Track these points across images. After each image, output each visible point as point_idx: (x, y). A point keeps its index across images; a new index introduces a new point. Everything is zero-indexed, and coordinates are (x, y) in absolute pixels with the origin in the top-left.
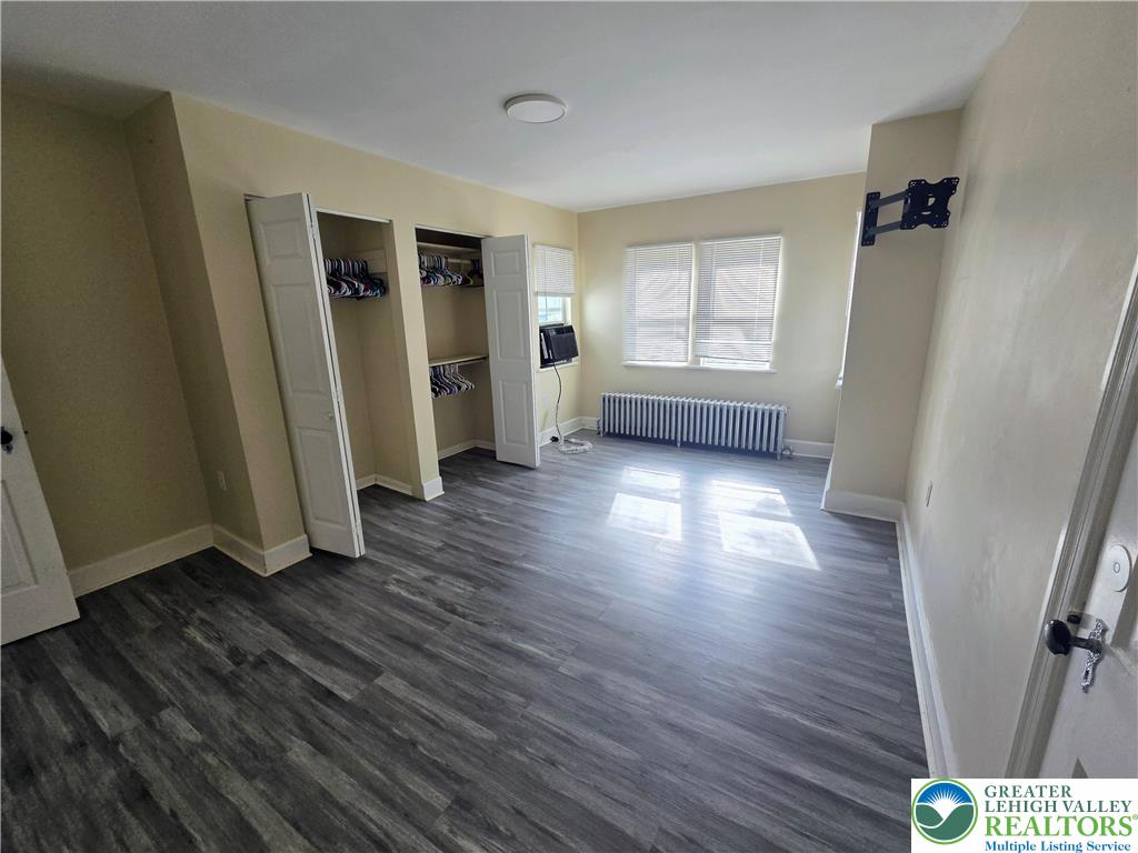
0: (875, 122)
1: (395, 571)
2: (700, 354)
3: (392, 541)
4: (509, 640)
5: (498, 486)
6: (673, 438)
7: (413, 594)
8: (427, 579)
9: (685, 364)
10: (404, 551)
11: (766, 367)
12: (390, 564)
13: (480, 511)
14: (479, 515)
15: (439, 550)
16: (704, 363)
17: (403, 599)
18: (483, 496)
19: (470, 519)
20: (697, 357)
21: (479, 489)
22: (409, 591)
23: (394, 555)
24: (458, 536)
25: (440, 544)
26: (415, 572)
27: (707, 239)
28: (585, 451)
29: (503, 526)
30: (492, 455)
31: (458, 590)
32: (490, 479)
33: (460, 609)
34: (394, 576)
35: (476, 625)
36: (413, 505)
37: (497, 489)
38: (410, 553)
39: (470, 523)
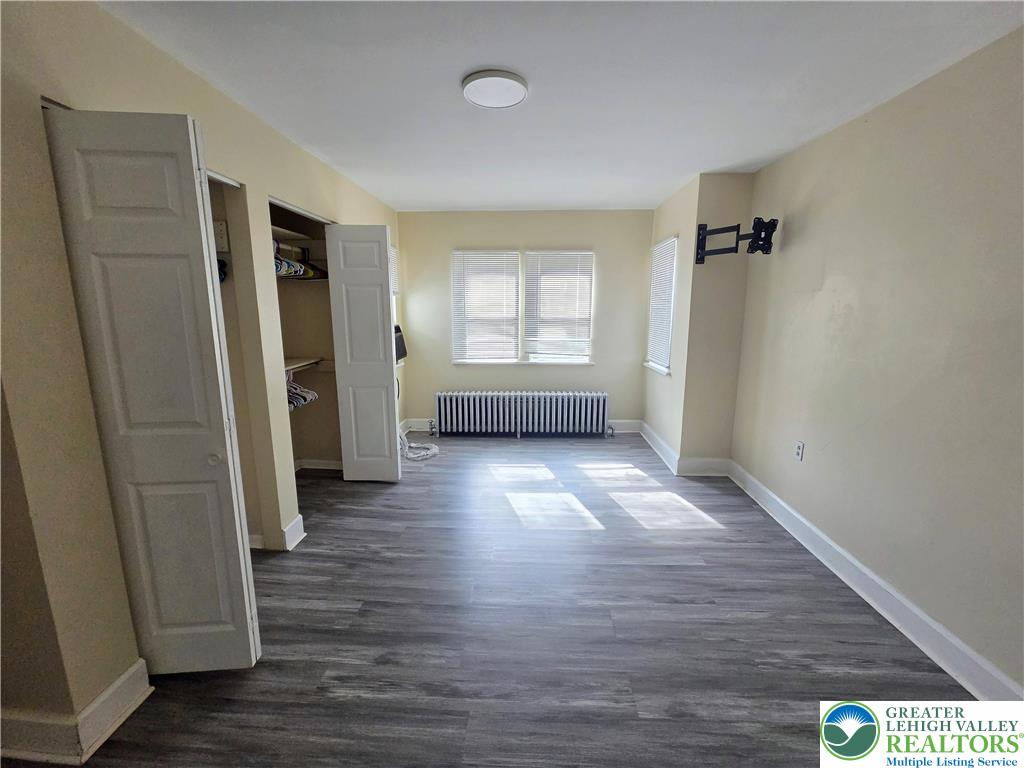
0: (702, 172)
1: (325, 666)
2: (528, 350)
3: (281, 621)
4: (556, 703)
5: (371, 512)
6: (513, 430)
7: (380, 690)
8: (382, 661)
9: (515, 361)
10: (315, 631)
11: (586, 360)
12: (307, 658)
13: (373, 546)
14: (376, 552)
15: (362, 613)
16: (533, 359)
17: (368, 703)
18: (361, 527)
19: (369, 560)
20: (527, 354)
21: (352, 520)
22: (373, 689)
23: (303, 642)
24: (369, 588)
25: (359, 605)
26: (356, 657)
27: (532, 249)
28: (434, 455)
29: (416, 559)
30: (338, 475)
31: (437, 661)
32: (353, 504)
33: (462, 687)
34: (329, 673)
35: (501, 700)
36: (272, 561)
37: (372, 515)
38: (327, 632)
39: (374, 566)
